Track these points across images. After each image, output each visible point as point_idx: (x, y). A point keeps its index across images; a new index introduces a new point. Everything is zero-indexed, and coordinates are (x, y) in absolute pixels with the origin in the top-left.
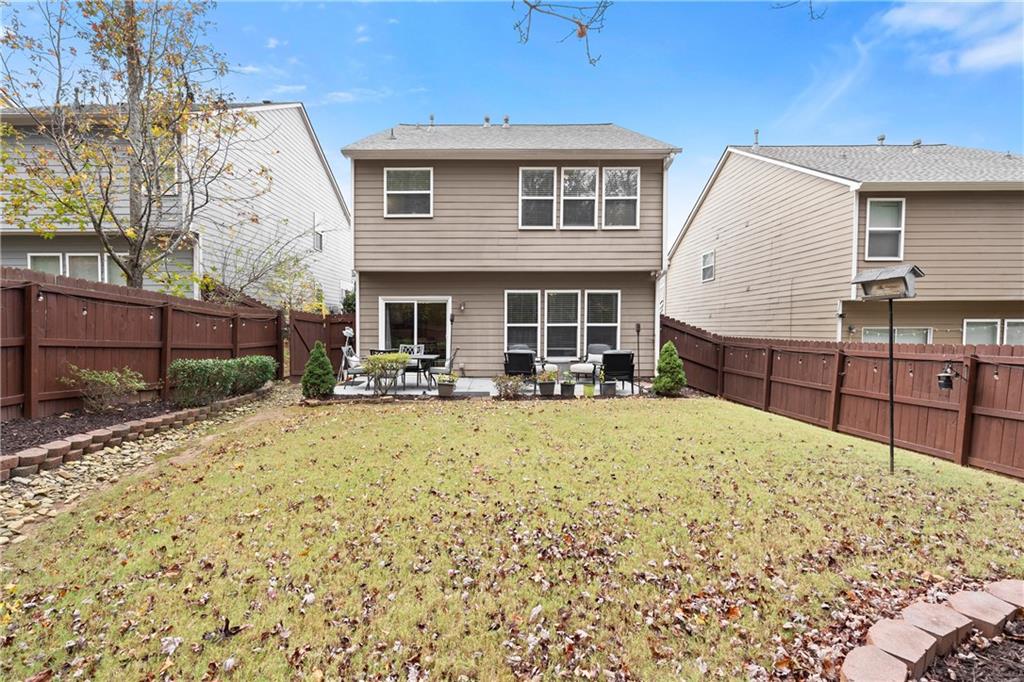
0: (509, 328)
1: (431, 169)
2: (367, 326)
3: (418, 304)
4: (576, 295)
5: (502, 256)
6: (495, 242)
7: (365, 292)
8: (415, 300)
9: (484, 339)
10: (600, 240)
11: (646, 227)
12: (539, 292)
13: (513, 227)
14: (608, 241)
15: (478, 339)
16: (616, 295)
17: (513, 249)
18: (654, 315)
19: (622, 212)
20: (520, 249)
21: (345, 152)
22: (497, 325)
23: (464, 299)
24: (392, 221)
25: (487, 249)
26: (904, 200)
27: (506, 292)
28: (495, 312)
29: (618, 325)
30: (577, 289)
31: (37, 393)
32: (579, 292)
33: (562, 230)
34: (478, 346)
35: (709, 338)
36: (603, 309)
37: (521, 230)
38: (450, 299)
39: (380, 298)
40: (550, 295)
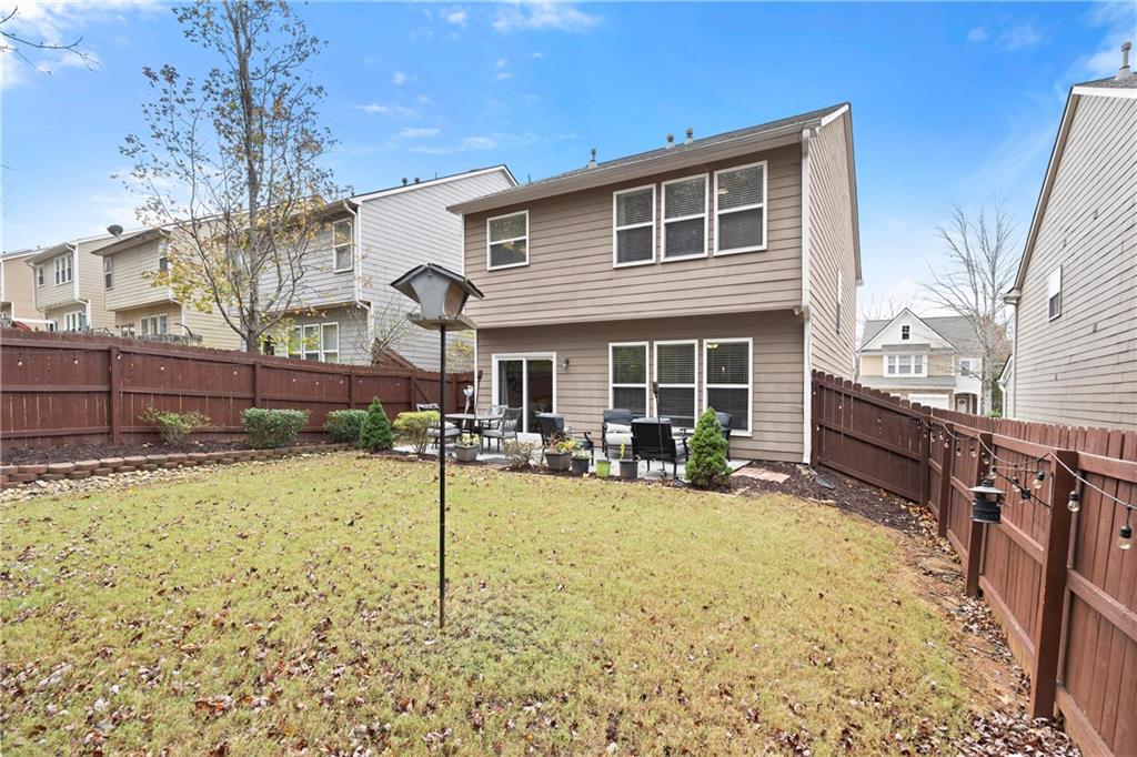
0: (615, 389)
1: (527, 212)
2: (483, 385)
3: (527, 361)
4: (693, 346)
5: (597, 302)
6: (589, 286)
7: (482, 350)
8: (524, 357)
9: (588, 402)
11: (777, 245)
12: (646, 344)
13: (607, 266)
14: (722, 271)
15: (583, 401)
16: (747, 344)
17: (608, 292)
18: (803, 372)
19: (742, 229)
20: (616, 292)
21: (452, 209)
22: (601, 386)
23: (569, 355)
24: (496, 274)
25: (581, 295)
27: (611, 345)
28: (598, 370)
29: (749, 387)
30: (694, 338)
31: (119, 427)
32: (696, 343)
33: (663, 263)
34: (583, 410)
36: (729, 364)
37: (616, 269)
38: (554, 354)
39: (493, 355)
40: (659, 347)
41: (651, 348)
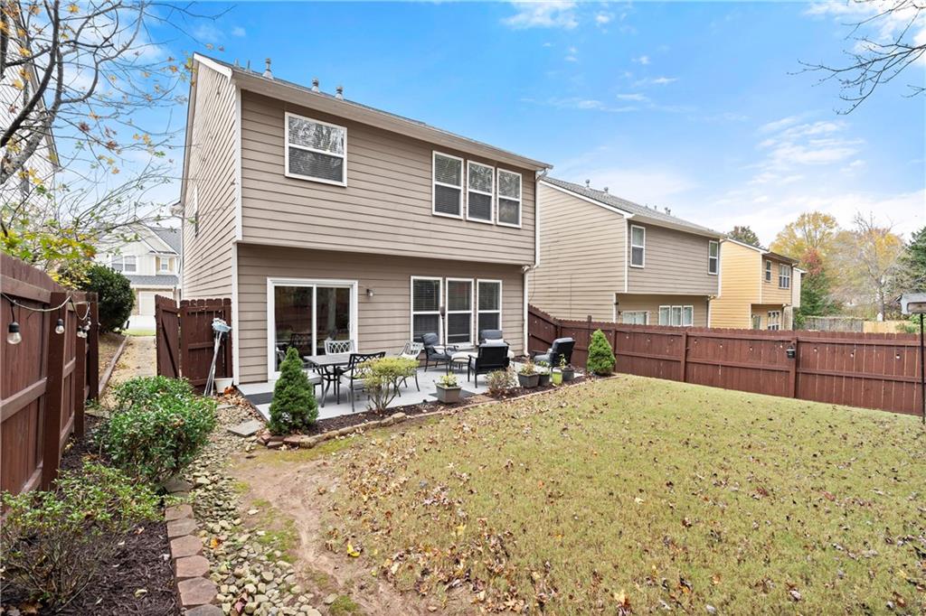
0: (415, 316)
2: (250, 316)
3: (318, 288)
4: (470, 283)
7: (246, 271)
8: (313, 283)
9: (391, 329)
10: (493, 234)
11: (525, 227)
12: (441, 279)
13: (427, 212)
14: (500, 236)
16: (497, 284)
18: (523, 303)
19: (508, 211)
20: (433, 235)
23: (371, 285)
24: (295, 183)
26: (644, 228)
27: (413, 278)
28: (401, 299)
29: (500, 311)
30: (472, 277)
32: (472, 280)
33: (467, 221)
35: (551, 320)
37: (433, 216)
38: (356, 284)
39: (269, 279)
40: (449, 282)
41: (444, 283)
